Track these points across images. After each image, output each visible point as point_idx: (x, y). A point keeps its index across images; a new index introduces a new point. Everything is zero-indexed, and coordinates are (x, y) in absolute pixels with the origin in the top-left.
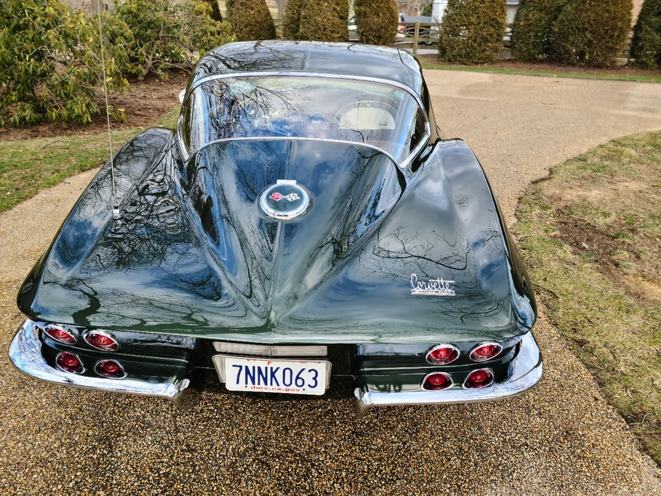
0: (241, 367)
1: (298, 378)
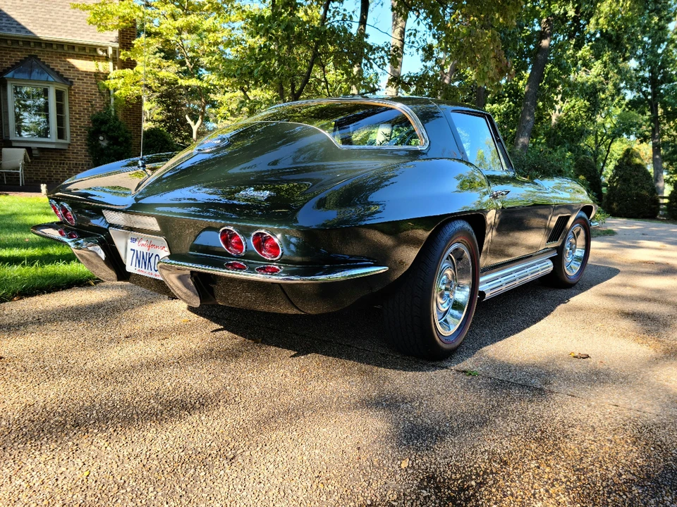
0: (134, 250)
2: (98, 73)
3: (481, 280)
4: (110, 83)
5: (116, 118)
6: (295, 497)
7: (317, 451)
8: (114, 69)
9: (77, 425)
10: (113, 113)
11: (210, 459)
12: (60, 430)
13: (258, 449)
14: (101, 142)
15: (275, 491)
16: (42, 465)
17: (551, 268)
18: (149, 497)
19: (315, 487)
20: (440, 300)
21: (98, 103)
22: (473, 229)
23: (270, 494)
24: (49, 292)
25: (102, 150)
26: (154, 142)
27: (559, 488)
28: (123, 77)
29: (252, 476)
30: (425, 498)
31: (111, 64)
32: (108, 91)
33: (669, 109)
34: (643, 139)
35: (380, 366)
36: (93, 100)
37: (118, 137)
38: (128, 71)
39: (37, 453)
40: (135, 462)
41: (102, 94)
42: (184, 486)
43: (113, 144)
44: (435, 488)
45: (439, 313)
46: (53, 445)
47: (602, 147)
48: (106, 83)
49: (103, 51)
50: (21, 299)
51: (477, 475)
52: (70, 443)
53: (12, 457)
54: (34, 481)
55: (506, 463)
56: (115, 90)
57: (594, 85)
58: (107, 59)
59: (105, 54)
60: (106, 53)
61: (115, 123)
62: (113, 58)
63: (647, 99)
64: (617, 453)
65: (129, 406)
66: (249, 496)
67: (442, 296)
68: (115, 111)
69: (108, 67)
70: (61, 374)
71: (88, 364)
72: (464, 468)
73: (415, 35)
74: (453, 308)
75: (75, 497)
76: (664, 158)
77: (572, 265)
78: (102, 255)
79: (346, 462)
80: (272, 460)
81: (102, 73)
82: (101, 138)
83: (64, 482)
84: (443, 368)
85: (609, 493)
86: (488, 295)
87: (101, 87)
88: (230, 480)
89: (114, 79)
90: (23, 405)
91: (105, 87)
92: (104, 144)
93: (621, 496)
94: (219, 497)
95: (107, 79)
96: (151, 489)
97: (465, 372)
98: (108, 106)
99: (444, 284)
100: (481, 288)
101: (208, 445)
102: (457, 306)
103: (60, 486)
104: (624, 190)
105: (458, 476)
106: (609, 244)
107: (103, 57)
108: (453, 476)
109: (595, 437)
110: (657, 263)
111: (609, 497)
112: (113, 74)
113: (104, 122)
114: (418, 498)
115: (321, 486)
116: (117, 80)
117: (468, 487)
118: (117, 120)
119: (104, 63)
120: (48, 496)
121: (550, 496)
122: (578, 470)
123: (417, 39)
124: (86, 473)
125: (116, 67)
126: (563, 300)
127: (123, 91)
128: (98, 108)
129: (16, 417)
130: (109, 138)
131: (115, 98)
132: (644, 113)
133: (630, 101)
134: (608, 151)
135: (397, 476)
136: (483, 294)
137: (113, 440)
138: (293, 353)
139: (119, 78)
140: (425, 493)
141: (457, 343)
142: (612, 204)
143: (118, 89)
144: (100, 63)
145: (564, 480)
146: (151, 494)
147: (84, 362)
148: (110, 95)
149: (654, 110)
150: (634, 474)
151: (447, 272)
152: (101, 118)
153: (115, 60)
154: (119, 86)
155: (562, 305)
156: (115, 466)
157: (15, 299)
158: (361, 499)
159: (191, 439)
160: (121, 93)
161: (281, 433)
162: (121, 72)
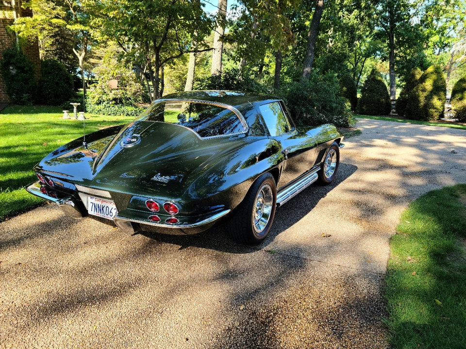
0: (93, 204)
1: (110, 212)
2: (5, 19)
3: (278, 196)
4: (15, 27)
5: (21, 53)
6: (194, 329)
7: (201, 305)
8: (17, 17)
9: (79, 302)
10: (18, 49)
11: (151, 314)
12: (72, 306)
13: (173, 306)
14: (11, 71)
15: (185, 327)
16: (71, 326)
17: (317, 178)
18: (128, 336)
19: (202, 323)
20: (256, 215)
21: (7, 41)
22: (273, 175)
23: (183, 328)
24: (24, 212)
25: (13, 76)
26: (51, 70)
27: (309, 312)
28: (25, 23)
29: (173, 321)
30: (251, 323)
31: (14, 12)
32: (14, 32)
33: (401, 39)
34: (384, 59)
35: (226, 252)
36: (4, 39)
37: (24, 67)
38: (28, 18)
39: (66, 319)
40: (116, 319)
41: (9, 35)
42: (142, 329)
43: (21, 73)
44: (255, 318)
45: (255, 221)
46: (72, 315)
47: (359, 64)
48: (12, 27)
49: (8, 3)
50: (10, 218)
51: (274, 309)
52: (80, 312)
53: (54, 323)
54: (71, 334)
55: (286, 302)
56: (19, 33)
57: (352, 26)
58: (11, 9)
59: (9, 5)
60: (11, 4)
61: (21, 56)
62: (16, 8)
63: (387, 32)
64: (336, 292)
65: (101, 289)
66: (174, 331)
67: (257, 212)
68: (20, 47)
69: (12, 15)
70: (58, 272)
71: (70, 264)
72: (268, 307)
73: (236, 9)
74: (263, 217)
75: (94, 340)
76: (396, 72)
77: (329, 172)
78: (73, 204)
79: (215, 309)
80: (180, 312)
81: (9, 19)
82: (11, 68)
83: (86, 333)
84: (258, 250)
85: (329, 313)
86: (281, 204)
87: (8, 30)
88: (163, 324)
89: (18, 24)
90: (46, 293)
91: (11, 30)
92: (14, 72)
93: (334, 314)
94: (160, 333)
95: (13, 24)
96: (128, 332)
97: (269, 251)
98: (14, 44)
99: (258, 206)
100: (277, 201)
101: (148, 306)
102: (265, 216)
103: (84, 335)
104: (370, 97)
105: (266, 311)
106: (355, 144)
107: (8, 7)
108: (264, 311)
109: (327, 284)
110: (379, 160)
111: (329, 315)
112: (17, 21)
113: (12, 56)
114: (248, 324)
115: (205, 322)
116: (20, 25)
117: (270, 316)
118: (22, 54)
119: (9, 12)
120: (81, 341)
121: (304, 317)
122: (318, 302)
123: (237, 11)
124: (95, 327)
125: (19, 15)
126: (323, 195)
127: (25, 33)
128: (7, 45)
129: (46, 300)
130: (18, 68)
131: (20, 38)
132: (384, 41)
133: (376, 33)
134: (363, 66)
135: (239, 314)
136: (278, 204)
137: (101, 308)
138: (180, 247)
139: (21, 23)
140: (251, 321)
141: (265, 235)
142: (363, 106)
143: (21, 31)
144: (6, 12)
145: (311, 308)
146: (129, 335)
147: (68, 262)
148: (15, 36)
149: (391, 40)
150: (341, 303)
151: (259, 200)
152: (11, 53)
153: (17, 9)
154: (22, 30)
155: (322, 199)
156: (107, 322)
157: (6, 219)
158: (224, 327)
159: (139, 304)
160: (23, 34)
161: (183, 297)
162: (23, 19)
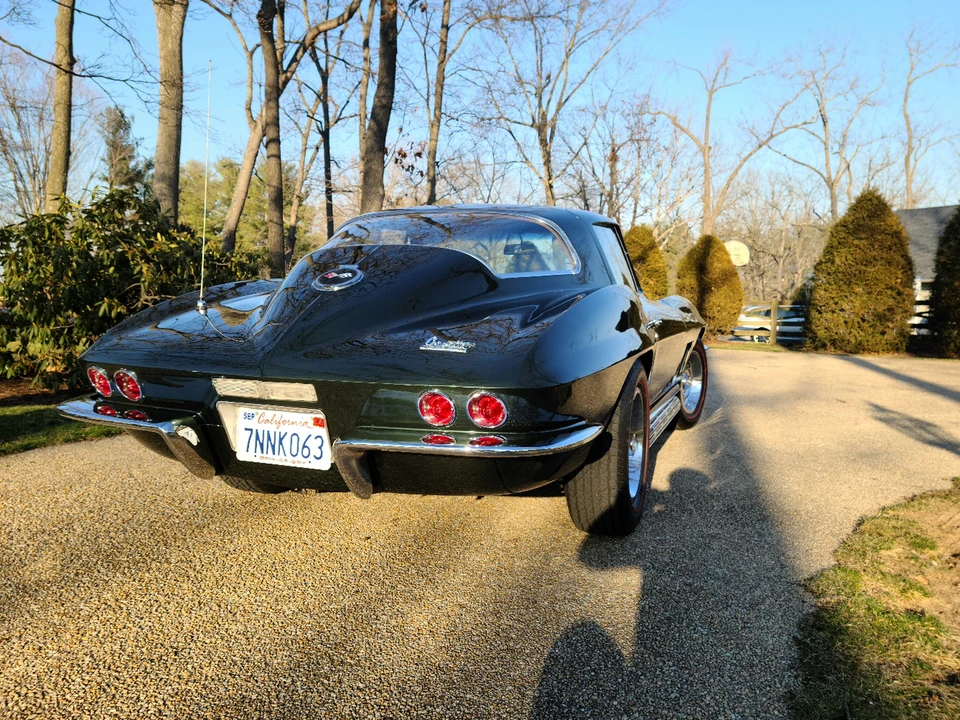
0: (251, 430)
1: (304, 446)
